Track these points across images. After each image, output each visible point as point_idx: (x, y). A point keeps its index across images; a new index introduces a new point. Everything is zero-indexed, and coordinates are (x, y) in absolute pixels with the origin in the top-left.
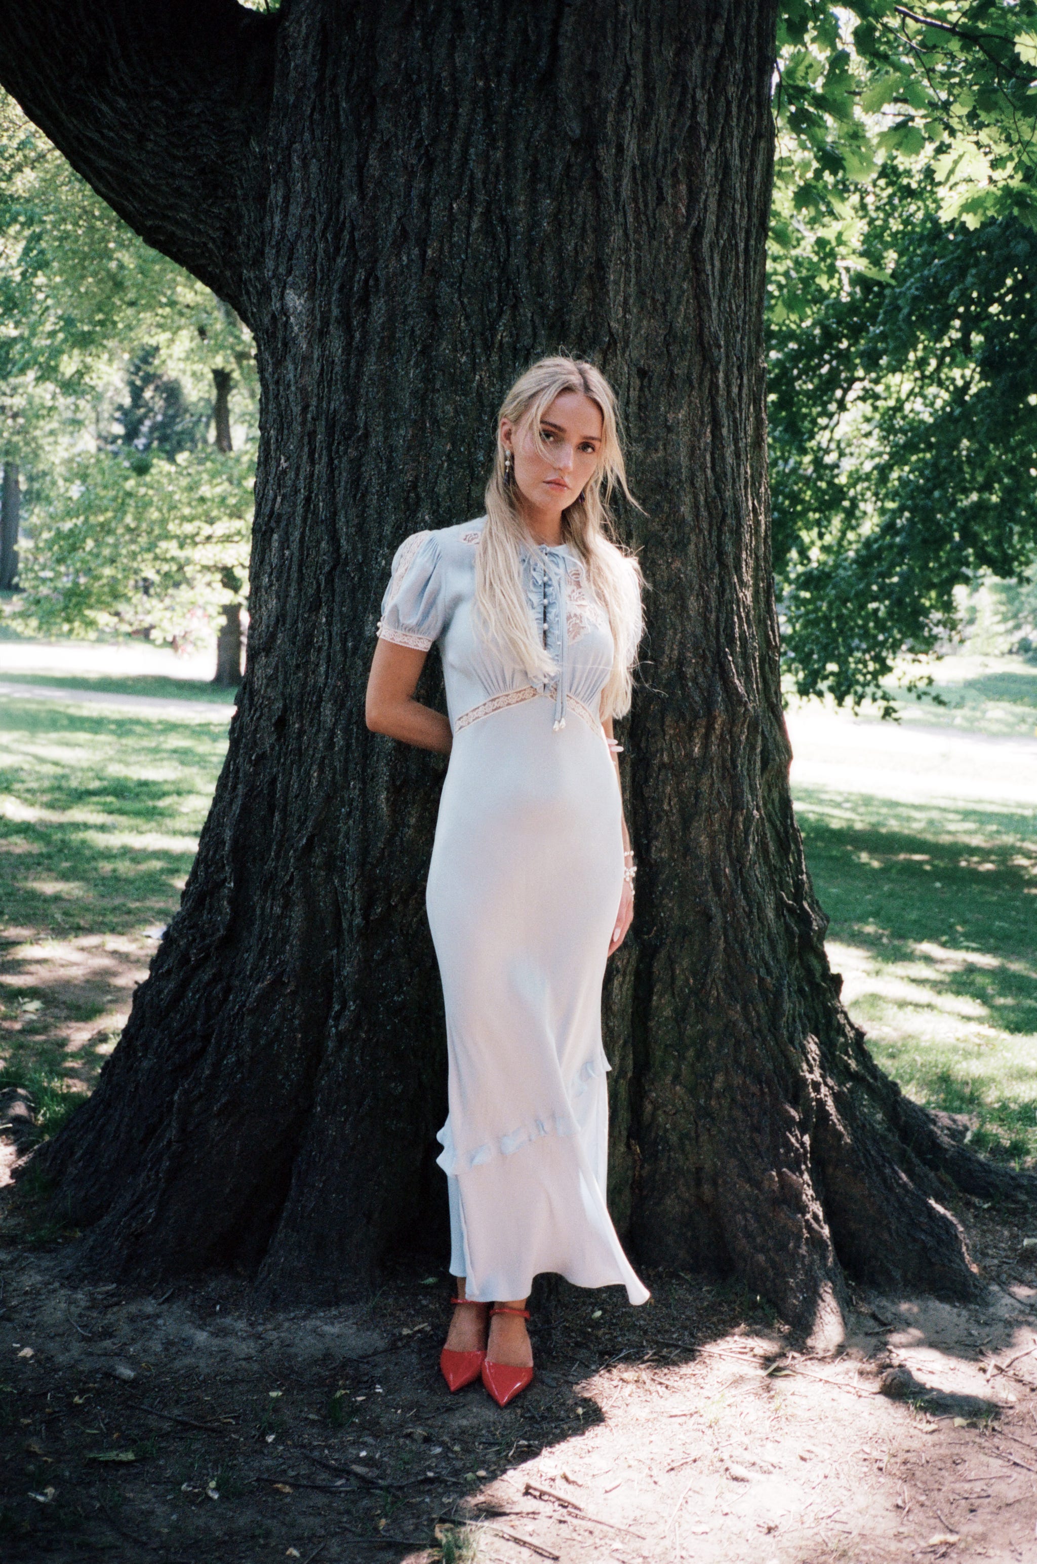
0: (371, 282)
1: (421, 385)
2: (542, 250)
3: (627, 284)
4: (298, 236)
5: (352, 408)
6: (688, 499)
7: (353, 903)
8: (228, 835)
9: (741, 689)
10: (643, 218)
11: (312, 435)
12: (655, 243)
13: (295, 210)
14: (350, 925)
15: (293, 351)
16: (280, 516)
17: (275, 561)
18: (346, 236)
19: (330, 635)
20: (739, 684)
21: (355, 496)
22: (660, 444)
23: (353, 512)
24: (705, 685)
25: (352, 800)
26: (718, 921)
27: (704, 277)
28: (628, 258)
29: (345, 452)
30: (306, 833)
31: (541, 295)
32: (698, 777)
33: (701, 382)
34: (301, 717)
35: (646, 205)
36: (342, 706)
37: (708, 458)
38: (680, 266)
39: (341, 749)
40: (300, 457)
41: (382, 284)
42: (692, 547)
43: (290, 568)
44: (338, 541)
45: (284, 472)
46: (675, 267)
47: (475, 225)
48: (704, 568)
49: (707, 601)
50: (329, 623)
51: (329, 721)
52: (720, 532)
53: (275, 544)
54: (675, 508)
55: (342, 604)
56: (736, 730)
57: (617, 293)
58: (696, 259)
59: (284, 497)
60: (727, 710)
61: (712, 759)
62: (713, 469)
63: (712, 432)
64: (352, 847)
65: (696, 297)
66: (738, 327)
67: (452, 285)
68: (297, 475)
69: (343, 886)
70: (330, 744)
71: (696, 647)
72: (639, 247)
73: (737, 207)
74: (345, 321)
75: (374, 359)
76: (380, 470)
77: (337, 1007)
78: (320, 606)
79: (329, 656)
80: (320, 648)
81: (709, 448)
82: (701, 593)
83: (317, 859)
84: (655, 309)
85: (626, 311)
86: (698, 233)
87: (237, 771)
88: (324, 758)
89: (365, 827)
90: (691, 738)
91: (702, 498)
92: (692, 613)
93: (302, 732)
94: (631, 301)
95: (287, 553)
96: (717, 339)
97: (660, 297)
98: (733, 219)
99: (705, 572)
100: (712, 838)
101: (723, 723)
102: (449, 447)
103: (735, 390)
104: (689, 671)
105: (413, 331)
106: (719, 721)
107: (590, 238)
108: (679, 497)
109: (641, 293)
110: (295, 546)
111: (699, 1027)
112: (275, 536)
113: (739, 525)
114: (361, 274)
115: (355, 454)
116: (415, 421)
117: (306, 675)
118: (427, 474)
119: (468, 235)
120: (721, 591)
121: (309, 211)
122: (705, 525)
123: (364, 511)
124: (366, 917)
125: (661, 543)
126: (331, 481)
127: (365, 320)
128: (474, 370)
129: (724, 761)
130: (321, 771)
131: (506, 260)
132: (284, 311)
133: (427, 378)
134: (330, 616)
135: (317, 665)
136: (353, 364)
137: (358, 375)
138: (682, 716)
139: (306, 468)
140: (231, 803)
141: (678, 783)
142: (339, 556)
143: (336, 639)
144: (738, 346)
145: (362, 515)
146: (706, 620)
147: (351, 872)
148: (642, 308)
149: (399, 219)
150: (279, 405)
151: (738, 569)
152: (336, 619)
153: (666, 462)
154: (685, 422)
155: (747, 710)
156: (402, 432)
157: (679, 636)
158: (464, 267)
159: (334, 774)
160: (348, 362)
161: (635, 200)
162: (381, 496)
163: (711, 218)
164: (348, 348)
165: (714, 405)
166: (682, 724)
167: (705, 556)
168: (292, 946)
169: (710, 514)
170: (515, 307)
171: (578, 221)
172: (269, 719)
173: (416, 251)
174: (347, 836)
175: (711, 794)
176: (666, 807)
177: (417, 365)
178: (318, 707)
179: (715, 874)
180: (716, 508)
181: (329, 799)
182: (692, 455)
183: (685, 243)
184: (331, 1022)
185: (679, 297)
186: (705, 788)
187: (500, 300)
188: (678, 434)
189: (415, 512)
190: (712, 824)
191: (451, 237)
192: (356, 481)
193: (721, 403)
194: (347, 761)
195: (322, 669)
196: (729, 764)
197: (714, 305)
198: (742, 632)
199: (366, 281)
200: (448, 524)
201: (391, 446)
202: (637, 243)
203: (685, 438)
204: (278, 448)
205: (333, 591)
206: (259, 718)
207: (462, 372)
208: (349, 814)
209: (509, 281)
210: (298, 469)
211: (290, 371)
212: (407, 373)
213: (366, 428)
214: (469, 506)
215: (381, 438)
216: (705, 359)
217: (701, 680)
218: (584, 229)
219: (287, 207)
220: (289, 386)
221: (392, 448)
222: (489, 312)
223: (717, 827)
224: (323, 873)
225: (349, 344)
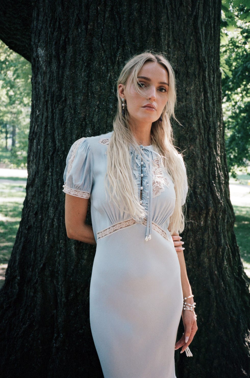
0: (67, 40)
1: (86, 79)
2: (134, 24)
3: (169, 36)
4: (42, 27)
5: (60, 89)
6: (195, 122)
7: (62, 292)
8: (18, 258)
9: (219, 198)
10: (175, 11)
11: (47, 102)
12: (179, 21)
13: (41, 18)
14: (61, 300)
15: (41, 71)
16: (36, 133)
17: (35, 150)
18: (57, 24)
19: (52, 181)
20: (218, 194)
21: (61, 124)
22: (184, 99)
23: (61, 130)
24: (205, 197)
25: (61, 248)
26: (213, 294)
27: (199, 35)
28: (169, 26)
29: (58, 106)
30: (43, 262)
31: (134, 41)
32: (203, 234)
33: (199, 75)
34: (42, 213)
35: (175, 6)
36: (57, 209)
37: (203, 105)
38: (190, 30)
39: (56, 227)
40: (43, 110)
41: (71, 40)
42: (198, 140)
43: (40, 153)
44: (55, 142)
45: (38, 116)
46: (187, 31)
47: (107, 15)
48: (203, 148)
49: (204, 162)
50: (52, 175)
51: (52, 216)
52: (208, 134)
53: (35, 144)
54: (190, 125)
55: (57, 168)
56: (218, 214)
57: (165, 39)
58: (196, 29)
59: (38, 126)
60: (214, 206)
61: (208, 227)
62: (205, 109)
63: (204, 95)
64: (61, 268)
65: (196, 43)
66: (212, 56)
67: (98, 39)
68: (42, 117)
69: (58, 284)
70: (52, 225)
71: (201, 181)
72: (173, 23)
73: (211, 9)
74: (57, 56)
75: (68, 69)
76: (71, 113)
77: (56, 335)
78: (49, 169)
79: (52, 188)
80: (49, 185)
81: (203, 101)
82: (202, 159)
83: (47, 273)
84: (180, 47)
85: (169, 47)
86: (196, 18)
87: (22, 232)
88: (50, 231)
89: (66, 260)
90: (200, 219)
91: (201, 121)
92: (199, 167)
93: (42, 219)
94: (171, 44)
95: (39, 147)
96: (204, 59)
97: (182, 42)
98: (209, 14)
99: (203, 151)
100: (209, 259)
101: (213, 211)
102: (98, 103)
103: (212, 79)
104: (198, 191)
105: (83, 57)
106: (211, 211)
107: (153, 19)
108: (192, 121)
109: (175, 40)
110: (42, 144)
111: (206, 338)
112: (35, 141)
113: (215, 131)
114: (63, 37)
115: (61, 107)
116: (85, 93)
117: (44, 196)
118: (89, 114)
119: (104, 20)
120: (210, 158)
121: (45, 18)
122: (203, 132)
123: (65, 130)
124: (67, 298)
125: (185, 139)
126: (53, 118)
127: (65, 55)
128: (108, 72)
129: (213, 226)
130: (49, 236)
131: (120, 28)
132: (37, 56)
133: (89, 76)
134: (52, 172)
135: (48, 192)
136: (60, 72)
137: (63, 77)
138: (196, 209)
139: (45, 114)
140: (20, 244)
141: (195, 237)
142: (55, 148)
143: (54, 182)
144: (212, 62)
145: (64, 132)
146: (204, 169)
147: (60, 279)
148: (175, 47)
149: (77, 15)
150: (36, 91)
151: (216, 149)
152: (54, 173)
153: (186, 107)
154: (193, 91)
155: (221, 205)
156: (79, 98)
157: (193, 176)
158: (103, 32)
159: (54, 237)
160: (59, 71)
161: (171, 4)
162: (72, 123)
163: (201, 13)
164: (58, 67)
165: (204, 85)
166: (196, 213)
167: (203, 144)
168: (37, 309)
169: (204, 127)
170: (124, 46)
171: (149, 12)
172: (33, 212)
173: (84, 27)
174: (59, 263)
175: (208, 241)
176: (190, 247)
177: (85, 71)
178: (48, 209)
179: (211, 274)
180: (207, 125)
181: (52, 247)
182: (196, 104)
183: (191, 22)
184: (54, 341)
185: (189, 42)
186: (206, 239)
187: (118, 44)
188: (191, 96)
189: (85, 129)
190: (209, 253)
191: (97, 20)
192: (62, 118)
193: (207, 84)
194: (59, 231)
195: (49, 194)
196: (215, 228)
197: (203, 45)
198: (218, 174)
199: (65, 40)
200: (99, 134)
201: (75, 104)
202: (172, 21)
203: (193, 97)
204: (36, 107)
205: (53, 162)
206: (29, 211)
207: (103, 73)
208: (60, 254)
209: (121, 36)
210: (43, 115)
211: (40, 79)
212: (81, 74)
213: (65, 97)
214: (107, 126)
215: (71, 101)
216: (200, 67)
217: (203, 194)
218: (151, 15)
219: (38, 18)
220: (39, 84)
221: (76, 104)
222: (113, 49)
223: (211, 254)
224: (49, 279)
225: (59, 65)
